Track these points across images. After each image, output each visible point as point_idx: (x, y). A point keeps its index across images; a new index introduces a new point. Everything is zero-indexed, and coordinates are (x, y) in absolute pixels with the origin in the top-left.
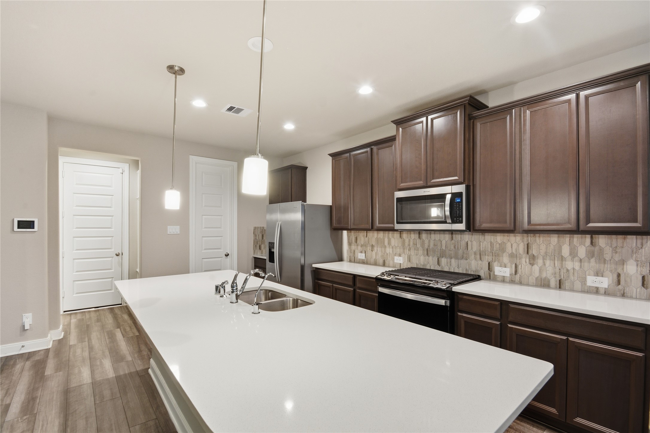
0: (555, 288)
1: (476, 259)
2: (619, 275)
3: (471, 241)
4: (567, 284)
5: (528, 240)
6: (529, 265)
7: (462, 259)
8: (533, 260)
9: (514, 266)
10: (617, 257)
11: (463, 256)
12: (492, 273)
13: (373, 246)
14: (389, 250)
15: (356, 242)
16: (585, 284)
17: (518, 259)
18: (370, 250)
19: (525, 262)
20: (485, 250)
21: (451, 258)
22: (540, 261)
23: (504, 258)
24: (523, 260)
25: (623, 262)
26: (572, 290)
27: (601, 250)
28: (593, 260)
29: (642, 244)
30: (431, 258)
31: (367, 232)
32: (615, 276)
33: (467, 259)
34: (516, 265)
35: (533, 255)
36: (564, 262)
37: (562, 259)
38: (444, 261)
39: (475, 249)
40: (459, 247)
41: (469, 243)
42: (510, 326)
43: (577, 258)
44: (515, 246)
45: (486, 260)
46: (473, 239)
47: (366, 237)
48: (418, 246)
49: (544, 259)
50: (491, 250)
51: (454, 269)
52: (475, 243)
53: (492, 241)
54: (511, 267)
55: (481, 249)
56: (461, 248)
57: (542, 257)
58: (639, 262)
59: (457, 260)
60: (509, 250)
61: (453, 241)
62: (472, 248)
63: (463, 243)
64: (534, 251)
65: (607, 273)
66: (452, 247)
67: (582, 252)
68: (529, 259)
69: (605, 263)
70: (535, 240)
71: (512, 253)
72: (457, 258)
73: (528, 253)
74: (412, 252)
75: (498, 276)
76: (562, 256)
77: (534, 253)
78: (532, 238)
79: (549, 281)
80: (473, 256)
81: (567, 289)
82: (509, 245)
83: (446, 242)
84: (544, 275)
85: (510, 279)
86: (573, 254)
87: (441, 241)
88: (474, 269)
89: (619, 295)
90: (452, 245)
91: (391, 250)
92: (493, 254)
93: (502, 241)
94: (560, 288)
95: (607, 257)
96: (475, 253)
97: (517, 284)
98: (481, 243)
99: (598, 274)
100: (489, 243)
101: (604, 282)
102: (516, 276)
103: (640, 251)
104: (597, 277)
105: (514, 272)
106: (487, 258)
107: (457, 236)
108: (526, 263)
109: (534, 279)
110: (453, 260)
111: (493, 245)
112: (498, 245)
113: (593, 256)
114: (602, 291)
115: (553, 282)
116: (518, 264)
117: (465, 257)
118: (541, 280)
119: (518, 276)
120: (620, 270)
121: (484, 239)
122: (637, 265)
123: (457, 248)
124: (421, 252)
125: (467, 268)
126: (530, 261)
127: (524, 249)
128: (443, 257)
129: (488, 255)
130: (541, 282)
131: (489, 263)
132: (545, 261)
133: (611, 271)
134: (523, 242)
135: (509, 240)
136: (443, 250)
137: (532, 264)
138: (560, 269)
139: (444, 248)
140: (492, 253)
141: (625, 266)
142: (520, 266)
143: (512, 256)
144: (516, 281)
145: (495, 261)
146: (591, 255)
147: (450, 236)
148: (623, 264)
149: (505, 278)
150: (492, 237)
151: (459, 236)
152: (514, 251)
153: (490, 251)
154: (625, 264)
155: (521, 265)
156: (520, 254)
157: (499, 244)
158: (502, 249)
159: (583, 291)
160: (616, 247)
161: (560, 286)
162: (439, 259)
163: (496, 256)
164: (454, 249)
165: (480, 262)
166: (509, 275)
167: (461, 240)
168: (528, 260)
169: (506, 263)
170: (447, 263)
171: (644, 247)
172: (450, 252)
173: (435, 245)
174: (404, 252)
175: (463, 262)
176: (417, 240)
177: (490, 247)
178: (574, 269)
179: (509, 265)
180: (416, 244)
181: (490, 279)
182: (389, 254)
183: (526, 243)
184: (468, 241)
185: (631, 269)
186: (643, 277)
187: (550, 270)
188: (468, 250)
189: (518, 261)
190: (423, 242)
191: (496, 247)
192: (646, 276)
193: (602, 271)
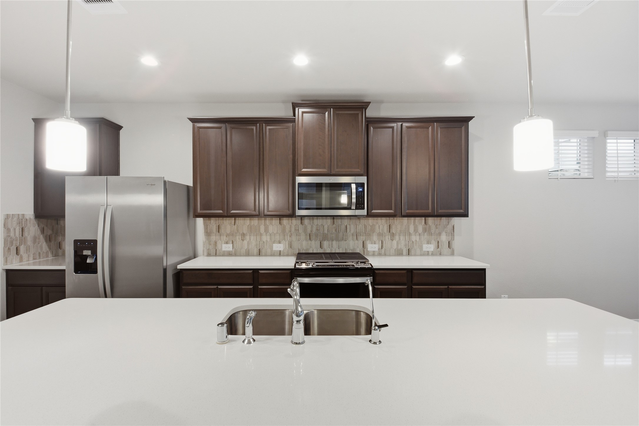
0: (406, 255)
1: (353, 240)
2: (438, 242)
3: (349, 225)
4: (412, 252)
5: (390, 222)
7: (342, 240)
8: (393, 235)
9: (381, 242)
10: (437, 231)
11: (343, 237)
12: (365, 250)
13: (243, 235)
14: (265, 238)
15: (219, 232)
16: (422, 250)
17: (383, 237)
18: (240, 239)
19: (388, 239)
20: (360, 231)
21: (333, 240)
22: (397, 237)
23: (374, 237)
24: (387, 237)
25: (440, 234)
26: (415, 255)
27: (430, 227)
28: (426, 234)
29: (448, 222)
30: (313, 242)
31: (235, 220)
33: (346, 241)
34: (382, 241)
35: (393, 233)
36: (411, 237)
37: (410, 234)
38: (326, 244)
39: (352, 231)
40: (340, 230)
41: (348, 227)
43: (417, 233)
44: (381, 227)
45: (361, 240)
47: (234, 225)
48: (301, 231)
49: (399, 235)
50: (365, 231)
51: (335, 250)
52: (352, 226)
53: (366, 224)
54: (379, 243)
55: (358, 231)
56: (342, 231)
57: (398, 234)
59: (338, 242)
60: (377, 230)
61: (334, 225)
62: (350, 231)
63: (343, 227)
64: (393, 230)
65: (433, 241)
66: (334, 231)
67: (420, 229)
69: (432, 235)
72: (337, 239)
73: (390, 232)
74: (294, 238)
75: (370, 252)
77: (393, 232)
78: (392, 221)
79: (402, 251)
80: (351, 237)
81: (412, 254)
82: (377, 226)
83: (328, 226)
84: (399, 247)
85: (378, 253)
86: (416, 231)
87: (324, 226)
88: (352, 248)
89: (438, 254)
90: (333, 229)
91: (268, 237)
92: (367, 234)
94: (409, 255)
95: (433, 231)
96: (353, 235)
99: (429, 242)
100: (364, 226)
101: (431, 248)
102: (382, 249)
103: (447, 227)
104: (428, 245)
105: (380, 247)
106: (362, 238)
107: (338, 220)
108: (389, 239)
109: (394, 250)
110: (334, 242)
111: (367, 227)
112: (370, 226)
113: (426, 231)
114: (430, 253)
115: (405, 252)
117: (344, 239)
118: (398, 251)
120: (438, 239)
122: (446, 235)
123: (337, 231)
124: (303, 237)
125: (346, 248)
126: (391, 237)
127: (387, 229)
128: (325, 240)
129: (363, 236)
130: (398, 252)
131: (363, 242)
132: (400, 237)
133: (435, 240)
134: (387, 223)
135: (377, 223)
136: (325, 233)
137: (392, 240)
138: (408, 242)
139: (326, 232)
141: (441, 236)
142: (385, 242)
143: (380, 235)
144: (382, 254)
145: (368, 240)
146: (425, 230)
147: (332, 220)
149: (375, 252)
150: (365, 221)
151: (340, 220)
152: (381, 232)
156: (385, 233)
158: (373, 230)
159: (421, 255)
160: (437, 225)
161: (409, 253)
162: (321, 242)
163: (368, 236)
164: (335, 233)
165: (356, 242)
166: (377, 250)
168: (389, 237)
169: (375, 241)
170: (329, 245)
171: (449, 225)
172: (332, 235)
173: (317, 230)
174: (284, 239)
175: (343, 243)
176: (299, 226)
177: (364, 229)
178: (416, 240)
179: (377, 242)
180: (298, 230)
182: (265, 242)
183: (388, 224)
184: (347, 225)
185: (444, 238)
186: (449, 242)
187: (403, 243)
188: (347, 232)
189: (383, 238)
190: (305, 227)
191: (369, 228)
192: (450, 242)
193: (430, 240)
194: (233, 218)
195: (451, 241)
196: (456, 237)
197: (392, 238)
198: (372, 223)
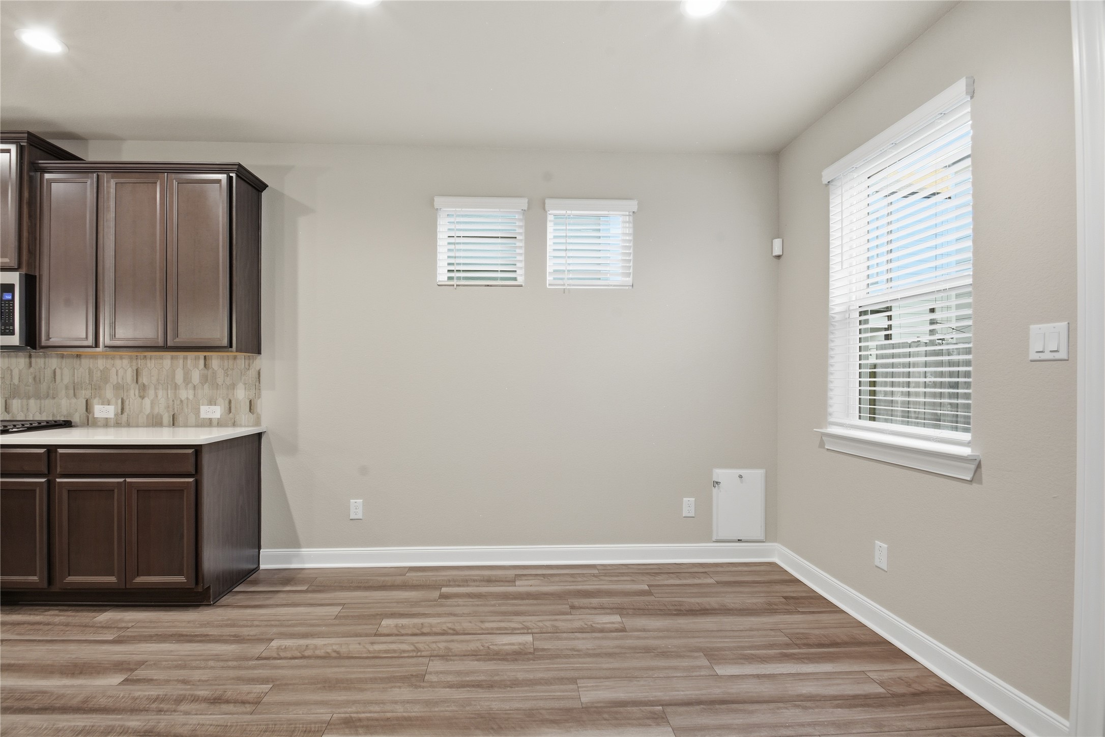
0: (169, 426)
1: (68, 397)
2: (230, 402)
3: (61, 368)
4: (181, 419)
5: (137, 364)
6: (139, 398)
7: (47, 397)
8: (143, 388)
9: (120, 401)
10: (228, 381)
11: (48, 392)
12: (90, 416)
16: (199, 416)
17: (125, 391)
19: (133, 395)
20: (81, 381)
21: (29, 398)
22: (151, 392)
23: (107, 391)
24: (132, 392)
25: (233, 386)
26: (186, 426)
27: (214, 373)
28: (206, 386)
29: (249, 365)
32: (227, 402)
33: (54, 398)
34: (122, 400)
35: (144, 385)
36: (178, 391)
37: (176, 387)
38: (16, 404)
39: (66, 380)
40: (42, 378)
41: (58, 372)
42: (58, 480)
43: (190, 385)
44: (121, 372)
45: (83, 397)
46: (64, 365)
49: (156, 389)
50: (89, 380)
51: (33, 417)
52: (66, 372)
53: (91, 366)
54: (117, 404)
55: (76, 381)
56: (46, 380)
57: (153, 386)
58: (247, 386)
59: (38, 401)
60: (113, 379)
61: (32, 370)
62: (62, 380)
63: (48, 373)
64: (144, 379)
65: (220, 400)
66: (30, 380)
67: (196, 376)
68: (139, 390)
69: (217, 389)
70: (146, 364)
71: (118, 383)
72: (38, 396)
73: (137, 382)
75: (98, 420)
76: (176, 384)
77: (144, 382)
78: (142, 361)
79: (162, 418)
80: (64, 392)
81: (181, 425)
82: (114, 371)
83: (20, 372)
84: (156, 411)
85: (115, 422)
86: (187, 380)
87: (12, 371)
88: (65, 412)
89: (230, 425)
90: (30, 377)
92: (93, 387)
93: (105, 366)
94: (173, 425)
95: (220, 381)
96: (67, 388)
97: (124, 427)
98: (76, 371)
99: (212, 402)
100: (87, 371)
101: (215, 412)
102: (123, 415)
103: (248, 373)
104: (209, 407)
105: (120, 411)
106: (84, 394)
107: (39, 360)
108: (135, 395)
109: (145, 417)
110: (32, 401)
111: (93, 372)
112: (99, 371)
113: (206, 381)
114: (215, 422)
115: (166, 419)
116: (125, 398)
117: (51, 395)
118: (153, 418)
119: (125, 416)
120: (230, 396)
121: (80, 364)
122: (245, 389)
123: (38, 380)
125: (55, 411)
126: (139, 392)
127: (133, 376)
128: (14, 398)
129: (86, 389)
130: (153, 420)
131: (87, 401)
132: (157, 391)
133: (223, 398)
134: (131, 366)
136: (14, 384)
137: (142, 397)
138: (173, 401)
139: (16, 381)
140: (91, 385)
141: (235, 391)
142: (127, 402)
143: (118, 387)
144: (123, 423)
145: (95, 398)
146: (204, 379)
147: (27, 360)
148: (234, 389)
149: (109, 421)
151: (43, 360)
152: (120, 381)
153: (88, 382)
154: (235, 389)
155: (128, 400)
156: (128, 384)
157: (101, 371)
158: (105, 379)
159: (197, 426)
160: (227, 369)
161: (174, 423)
162: (8, 401)
163: (96, 389)
164: (33, 383)
165: (74, 400)
166: (113, 416)
167: (44, 368)
168: (137, 392)
169: (110, 399)
170: (22, 407)
171: (250, 368)
172: (27, 388)
175: (48, 403)
177: (88, 376)
178: (187, 399)
179: (113, 401)
181: (88, 424)
183: (135, 368)
184: (55, 369)
185: (241, 394)
186: (250, 401)
187: (162, 401)
188: (55, 382)
189: (125, 395)
191: (97, 375)
192: (252, 401)
193: (215, 398)
195: (254, 400)
196: (265, 393)
197: (142, 394)
198: (103, 365)
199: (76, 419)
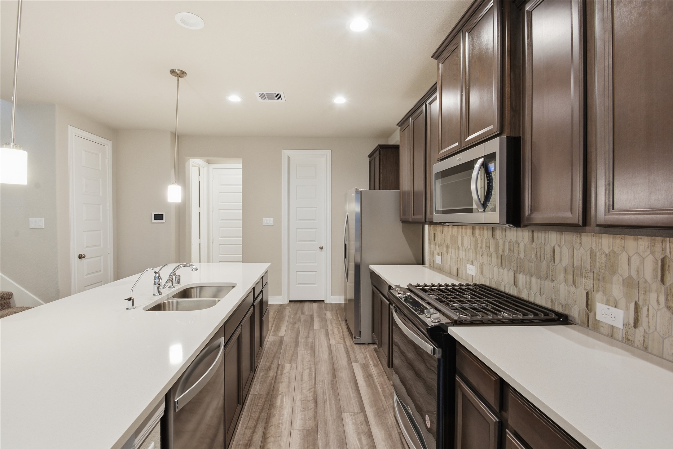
1: (566, 282)
3: (560, 246)
5: (664, 250)
6: (665, 309)
7: (546, 279)
9: (632, 306)
11: (547, 273)
12: (592, 316)
13: (448, 246)
14: (462, 254)
15: (435, 240)
17: (642, 292)
18: (446, 252)
19: (656, 302)
20: (581, 265)
21: (531, 276)
23: (614, 286)
24: (653, 297)
30: (505, 271)
31: (443, 227)
33: (553, 281)
34: (636, 304)
39: (565, 262)
40: (543, 255)
41: (557, 249)
44: (635, 260)
45: (583, 286)
46: (563, 243)
47: (443, 233)
48: (492, 249)
50: (591, 266)
52: (565, 250)
53: (594, 248)
54: (627, 308)
55: (575, 265)
56: (546, 259)
59: (539, 280)
60: (623, 269)
61: (534, 245)
62: (561, 260)
66: (533, 256)
68: (665, 295)
71: (630, 277)
72: (538, 275)
73: (663, 281)
74: (485, 259)
75: (601, 324)
78: (672, 246)
80: (562, 275)
82: (623, 258)
83: (525, 245)
85: (624, 336)
87: (519, 244)
88: (563, 301)
90: (533, 252)
91: (464, 253)
92: (595, 276)
93: (611, 248)
96: (565, 270)
97: (638, 349)
98: (575, 251)
100: (589, 252)
102: (637, 330)
105: (632, 322)
106: (586, 283)
107: (539, 235)
108: (658, 303)
110: (534, 279)
111: (595, 256)
112: (603, 256)
116: (640, 303)
119: (639, 332)
121: (581, 243)
123: (539, 257)
124: (494, 260)
125: (553, 296)
126: (667, 300)
127: (655, 270)
128: (520, 272)
129: (586, 277)
131: (587, 293)
134: (653, 253)
135: (624, 247)
136: (520, 258)
139: (522, 255)
140: (593, 272)
142: (645, 310)
143: (630, 284)
144: (637, 343)
145: (598, 291)
147: (530, 234)
149: (615, 330)
150: (594, 239)
151: (543, 235)
152: (634, 274)
153: (589, 268)
155: (646, 307)
156: (646, 282)
157: (606, 255)
158: (611, 266)
162: (516, 274)
163: (599, 280)
164: (535, 260)
165: (573, 289)
166: (620, 326)
167: (545, 244)
168: (662, 299)
169: (617, 299)
170: (525, 283)
172: (530, 264)
173: (511, 250)
174: (476, 259)
175: (547, 285)
177: (589, 260)
179: (622, 302)
180: (489, 247)
181: (588, 326)
182: (462, 259)
183: (660, 257)
184: (554, 246)
188: (554, 262)
189: (641, 297)
190: (497, 243)
191: (601, 260)
194: (442, 226)
198: (609, 247)
199: (575, 313)
